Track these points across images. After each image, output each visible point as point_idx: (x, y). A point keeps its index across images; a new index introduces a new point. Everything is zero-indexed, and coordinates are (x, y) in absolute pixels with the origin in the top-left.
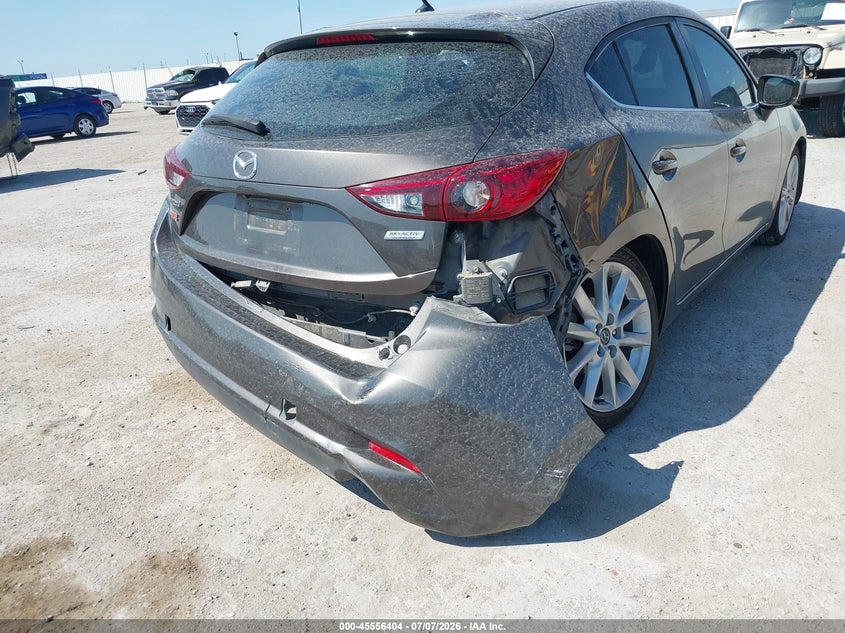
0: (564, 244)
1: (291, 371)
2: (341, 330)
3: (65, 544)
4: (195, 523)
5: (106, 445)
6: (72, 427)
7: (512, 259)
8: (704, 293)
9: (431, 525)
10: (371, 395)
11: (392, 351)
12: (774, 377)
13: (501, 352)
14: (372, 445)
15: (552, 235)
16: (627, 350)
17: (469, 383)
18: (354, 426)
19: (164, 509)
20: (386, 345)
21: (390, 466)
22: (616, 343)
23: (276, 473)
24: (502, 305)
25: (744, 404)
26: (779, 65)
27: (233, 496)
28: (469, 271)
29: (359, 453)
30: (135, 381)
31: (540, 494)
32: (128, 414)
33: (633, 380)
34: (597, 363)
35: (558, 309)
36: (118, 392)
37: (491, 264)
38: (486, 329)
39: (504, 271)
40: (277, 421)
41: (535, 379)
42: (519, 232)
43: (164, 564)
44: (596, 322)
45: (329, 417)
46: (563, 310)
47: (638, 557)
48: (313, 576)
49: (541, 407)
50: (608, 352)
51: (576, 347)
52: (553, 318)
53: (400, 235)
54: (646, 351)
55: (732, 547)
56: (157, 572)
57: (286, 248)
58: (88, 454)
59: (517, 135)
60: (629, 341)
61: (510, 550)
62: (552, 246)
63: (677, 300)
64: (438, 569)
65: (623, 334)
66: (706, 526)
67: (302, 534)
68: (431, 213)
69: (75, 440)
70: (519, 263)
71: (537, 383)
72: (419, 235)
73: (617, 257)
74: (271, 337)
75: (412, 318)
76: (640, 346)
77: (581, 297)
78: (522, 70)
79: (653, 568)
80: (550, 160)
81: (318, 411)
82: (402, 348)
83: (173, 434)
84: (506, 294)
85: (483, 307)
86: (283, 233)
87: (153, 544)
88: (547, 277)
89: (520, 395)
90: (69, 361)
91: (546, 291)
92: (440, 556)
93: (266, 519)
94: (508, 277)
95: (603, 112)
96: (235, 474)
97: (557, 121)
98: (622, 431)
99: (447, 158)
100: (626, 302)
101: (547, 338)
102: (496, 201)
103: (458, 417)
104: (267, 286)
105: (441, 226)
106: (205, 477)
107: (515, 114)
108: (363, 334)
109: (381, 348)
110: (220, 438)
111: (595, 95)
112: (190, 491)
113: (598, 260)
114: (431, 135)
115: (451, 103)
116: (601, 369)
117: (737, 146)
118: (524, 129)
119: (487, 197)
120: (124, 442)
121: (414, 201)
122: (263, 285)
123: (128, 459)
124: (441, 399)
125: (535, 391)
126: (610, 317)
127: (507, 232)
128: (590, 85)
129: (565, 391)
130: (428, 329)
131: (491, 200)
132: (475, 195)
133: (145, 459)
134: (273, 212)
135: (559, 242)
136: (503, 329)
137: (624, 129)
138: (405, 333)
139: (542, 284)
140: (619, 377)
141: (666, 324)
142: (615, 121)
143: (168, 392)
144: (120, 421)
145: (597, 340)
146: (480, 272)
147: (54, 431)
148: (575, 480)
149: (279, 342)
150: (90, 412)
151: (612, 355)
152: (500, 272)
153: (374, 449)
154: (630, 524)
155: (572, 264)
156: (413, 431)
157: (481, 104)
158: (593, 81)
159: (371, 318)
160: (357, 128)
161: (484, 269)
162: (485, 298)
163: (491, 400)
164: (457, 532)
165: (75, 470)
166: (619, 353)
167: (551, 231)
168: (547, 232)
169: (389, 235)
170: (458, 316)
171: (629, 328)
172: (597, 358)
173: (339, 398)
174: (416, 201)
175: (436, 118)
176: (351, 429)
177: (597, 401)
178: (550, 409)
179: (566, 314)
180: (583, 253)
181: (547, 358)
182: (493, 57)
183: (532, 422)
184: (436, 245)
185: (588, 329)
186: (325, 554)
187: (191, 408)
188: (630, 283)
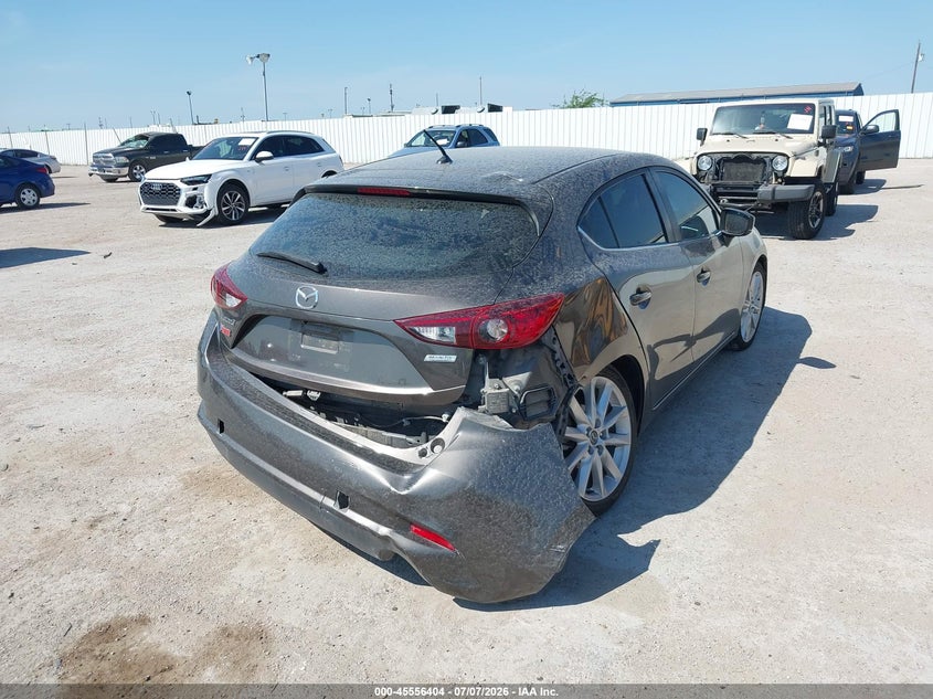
0: (563, 366)
1: (347, 467)
2: (385, 433)
3: (143, 621)
4: (255, 600)
5: (155, 537)
6: (116, 522)
7: (523, 377)
8: (678, 397)
9: (461, 594)
10: (416, 487)
11: (429, 450)
12: (733, 472)
13: (518, 452)
14: (414, 528)
15: (553, 359)
16: (611, 449)
17: (493, 477)
18: (399, 512)
19: (224, 591)
20: (424, 446)
21: (429, 545)
22: (603, 443)
23: (319, 558)
24: (516, 414)
25: (709, 495)
26: (750, 170)
27: (283, 578)
28: (490, 387)
29: (403, 535)
30: (165, 479)
31: (547, 565)
32: (168, 509)
33: (617, 474)
34: (587, 460)
35: (558, 416)
36: (152, 489)
37: (507, 380)
38: (506, 433)
39: (517, 387)
40: (331, 510)
41: (542, 474)
42: (529, 357)
43: (236, 633)
44: (587, 426)
45: (379, 505)
46: (562, 416)
47: (623, 615)
48: (365, 637)
49: (547, 495)
50: (596, 451)
51: (571, 447)
52: (554, 423)
53: (437, 358)
54: (627, 449)
55: (693, 605)
56: (232, 640)
57: (336, 365)
58: (139, 546)
59: (526, 283)
60: (613, 441)
61: (523, 612)
62: (553, 367)
63: (653, 406)
64: (467, 629)
65: (608, 435)
66: (675, 591)
67: (349, 606)
68: (462, 342)
69: (124, 534)
70: (530, 380)
71: (544, 477)
72: (453, 358)
73: (604, 373)
74: (327, 440)
75: (446, 424)
76: (623, 445)
77: (575, 405)
78: (530, 229)
79: (635, 622)
80: (551, 301)
81: (370, 500)
82: (438, 448)
83: (215, 526)
84: (519, 405)
85: (502, 415)
86: (334, 352)
87: (222, 618)
88: (550, 392)
89: (531, 486)
90: (90, 460)
91: (549, 402)
92: (467, 619)
93: (317, 595)
94: (520, 392)
95: (591, 258)
96: (281, 559)
97: (556, 269)
98: (609, 517)
99: (475, 300)
100: (610, 409)
101: (551, 441)
102: (512, 334)
103: (485, 503)
104: (318, 396)
105: (470, 353)
106: (254, 563)
107: (525, 265)
108: (404, 437)
109: (420, 448)
110: (260, 530)
111: (585, 244)
112: (243, 574)
113: (589, 377)
114: (461, 281)
115: (475, 256)
116: (590, 466)
117: (703, 272)
118: (531, 277)
119: (505, 331)
120: (171, 534)
121: (447, 331)
122: (314, 395)
123: (179, 549)
124: (472, 490)
125: (543, 483)
126: (598, 421)
127: (519, 356)
128: (581, 236)
129: (565, 483)
130: (460, 434)
131: (509, 333)
132: (496, 330)
133: (195, 548)
134: (326, 335)
135: (559, 365)
136: (519, 434)
137: (607, 271)
138: (440, 436)
139: (546, 397)
140: (605, 472)
141: (643, 427)
142: (601, 265)
143: (199, 489)
144: (161, 515)
145: (588, 441)
146: (500, 388)
147: (100, 526)
148: (572, 556)
149: (334, 443)
150: (130, 509)
151: (600, 453)
152: (515, 388)
153: (416, 531)
154: (616, 590)
155: (568, 381)
156: (449, 515)
157: (499, 257)
158: (583, 232)
159: (406, 422)
160: (402, 273)
161: (502, 385)
162: (504, 409)
163: (510, 490)
164: (480, 599)
165: (132, 559)
166: (605, 451)
167: (553, 356)
168: (550, 357)
169: (428, 358)
170: (484, 423)
171: (613, 430)
172: (588, 456)
173: (389, 490)
174: (450, 332)
175: (464, 267)
176: (397, 515)
177: (588, 492)
178: (554, 497)
179: (564, 420)
180: (577, 371)
181: (552, 456)
182: (506, 218)
183: (541, 507)
184: (466, 367)
185: (581, 432)
186: (373, 621)
187: (226, 503)
188: (613, 392)
